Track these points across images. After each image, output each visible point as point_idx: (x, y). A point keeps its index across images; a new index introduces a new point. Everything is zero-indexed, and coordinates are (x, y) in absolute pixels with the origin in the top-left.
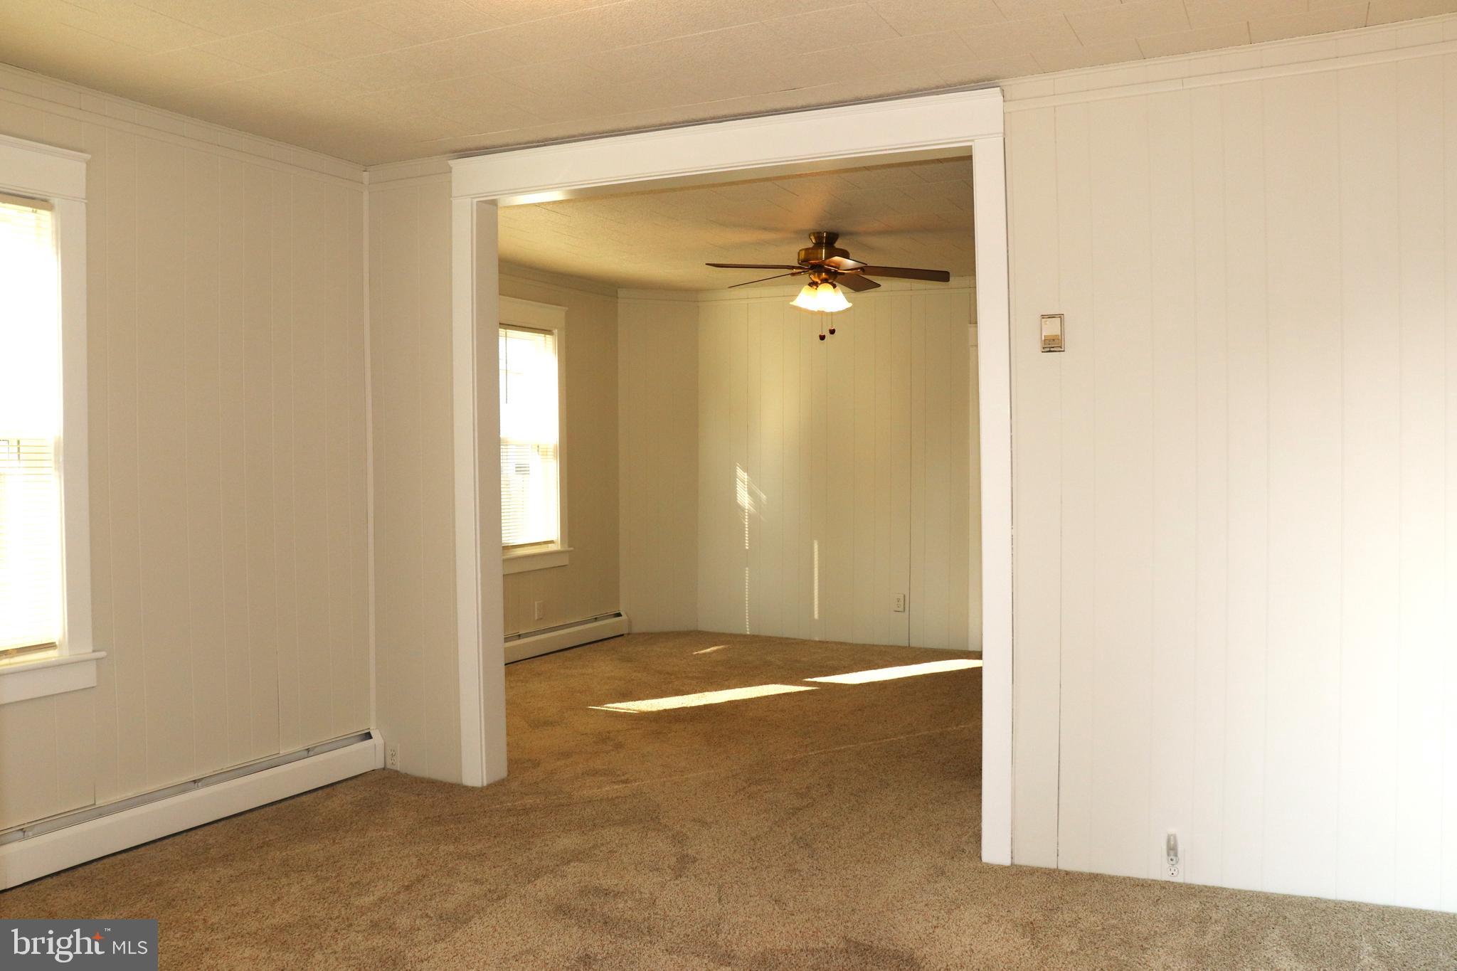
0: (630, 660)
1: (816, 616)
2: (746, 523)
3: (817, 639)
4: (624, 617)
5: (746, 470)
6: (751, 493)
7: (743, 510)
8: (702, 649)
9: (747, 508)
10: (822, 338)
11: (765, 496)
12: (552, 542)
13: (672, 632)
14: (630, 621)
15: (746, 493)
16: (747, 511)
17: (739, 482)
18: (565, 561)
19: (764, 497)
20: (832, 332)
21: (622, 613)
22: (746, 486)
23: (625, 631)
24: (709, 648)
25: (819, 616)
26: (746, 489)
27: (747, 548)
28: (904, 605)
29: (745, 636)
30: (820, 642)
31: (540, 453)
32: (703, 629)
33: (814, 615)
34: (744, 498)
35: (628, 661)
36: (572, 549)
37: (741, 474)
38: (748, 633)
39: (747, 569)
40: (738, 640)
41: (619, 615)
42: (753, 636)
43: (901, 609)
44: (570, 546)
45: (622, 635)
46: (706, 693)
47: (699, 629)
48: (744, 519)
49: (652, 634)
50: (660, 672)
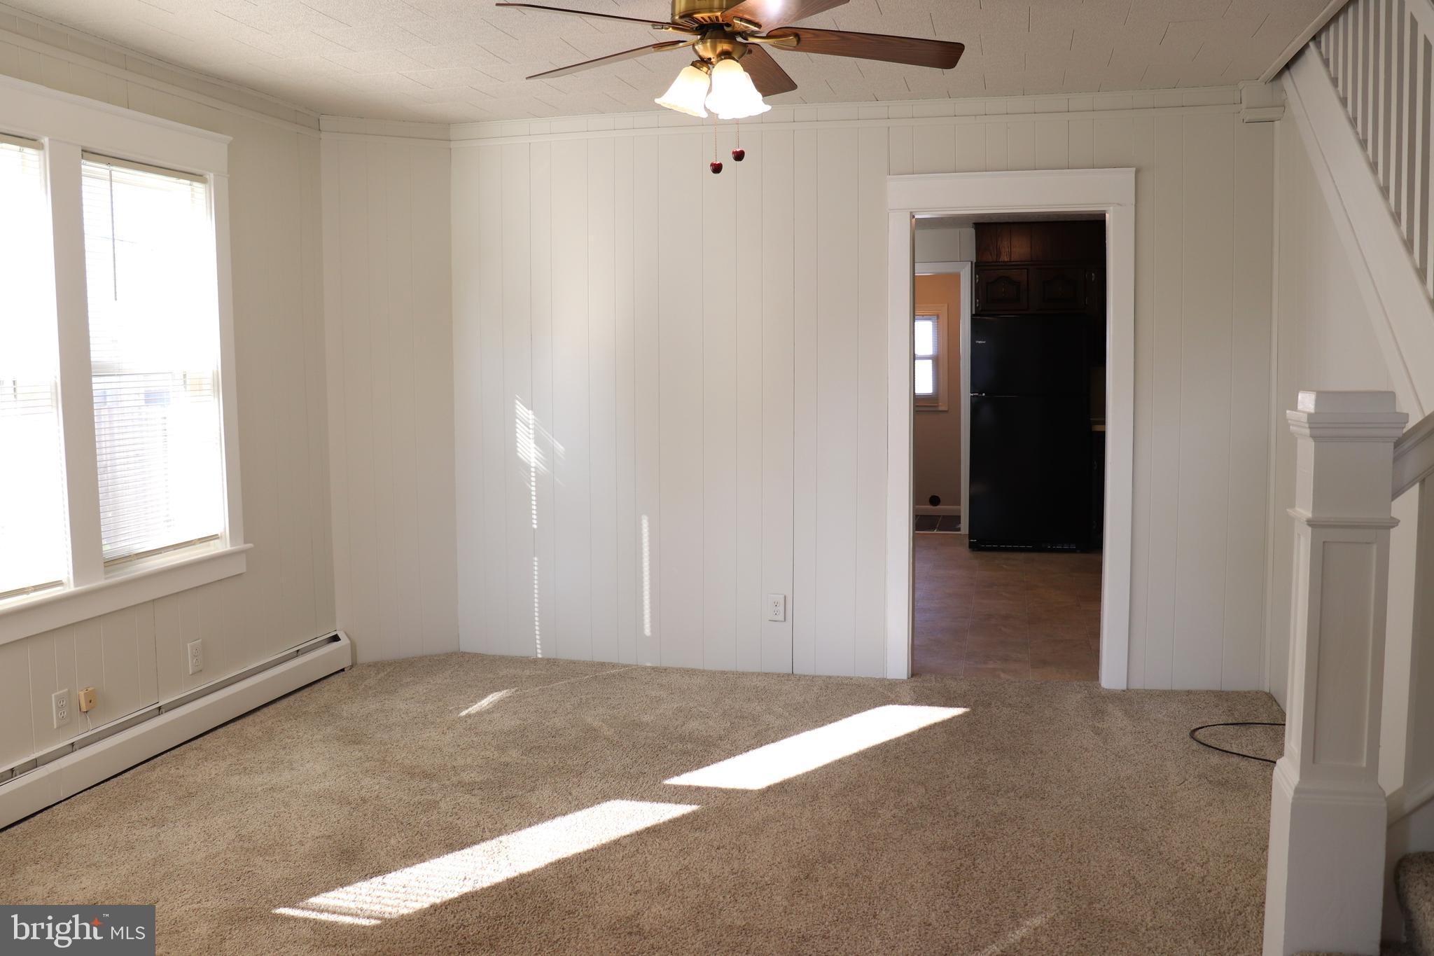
0: (356, 739)
1: (647, 632)
2: (533, 489)
3: (649, 664)
4: (344, 641)
5: (530, 406)
6: (539, 441)
7: (527, 467)
8: (474, 701)
9: (533, 465)
10: (717, 168)
11: (562, 448)
12: (215, 537)
13: (421, 658)
14: (353, 646)
15: (532, 441)
16: (533, 470)
17: (520, 426)
18: (240, 567)
19: (560, 448)
20: (739, 156)
21: (341, 635)
22: (531, 431)
23: (346, 663)
24: (484, 696)
25: (652, 631)
26: (531, 436)
27: (535, 526)
28: (786, 610)
29: (535, 661)
30: (653, 668)
31: (188, 388)
32: (468, 650)
33: (642, 629)
34: (528, 450)
35: (355, 743)
36: (250, 545)
37: (522, 411)
38: (540, 656)
39: (536, 559)
40: (527, 672)
41: (336, 638)
42: (548, 660)
43: (781, 617)
44: (245, 542)
45: (343, 670)
46: (504, 838)
47: (462, 649)
48: (530, 482)
49: (390, 664)
50: (411, 773)
